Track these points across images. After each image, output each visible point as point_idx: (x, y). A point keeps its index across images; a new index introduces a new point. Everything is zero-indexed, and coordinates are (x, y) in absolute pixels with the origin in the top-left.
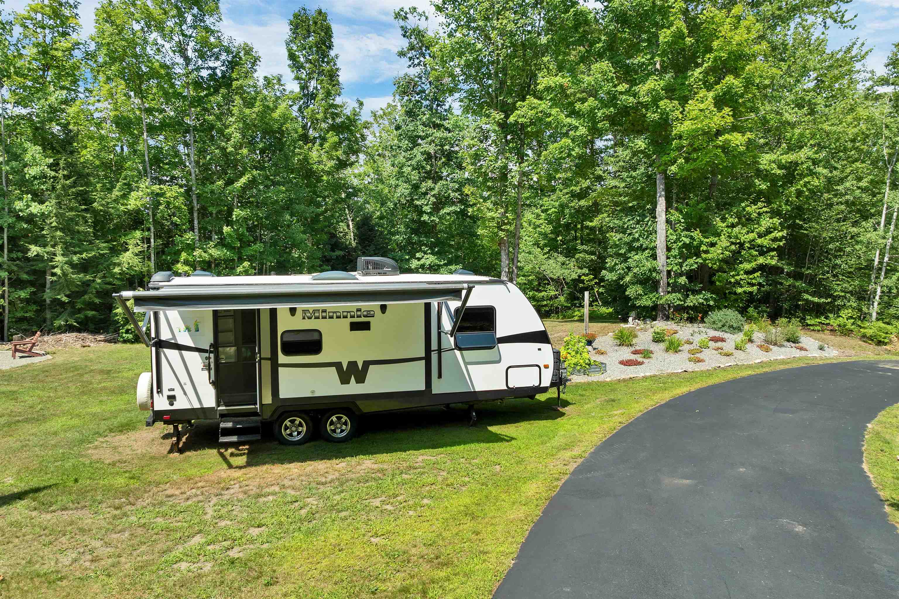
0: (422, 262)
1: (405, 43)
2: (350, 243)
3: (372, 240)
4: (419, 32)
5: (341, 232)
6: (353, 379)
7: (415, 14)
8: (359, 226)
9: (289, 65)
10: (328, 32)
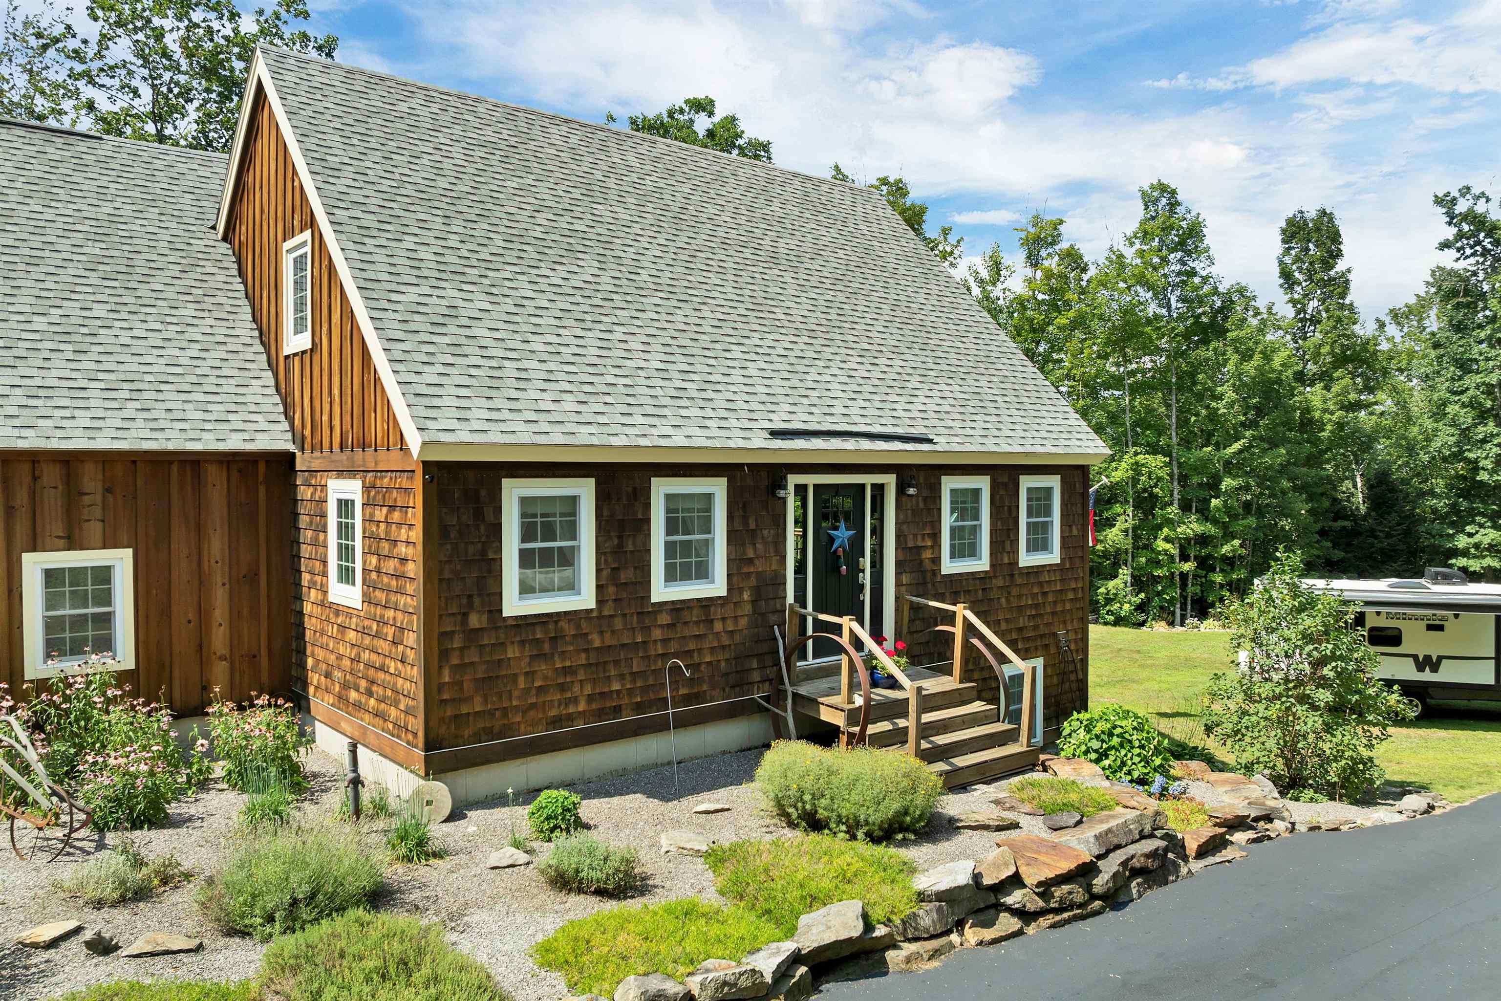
0: (1476, 539)
1: (1450, 233)
2: (1358, 509)
3: (1393, 505)
4: (1475, 217)
5: (1344, 493)
6: (1427, 668)
7: (1468, 196)
8: (1370, 486)
9: (1281, 286)
10: (1335, 237)
